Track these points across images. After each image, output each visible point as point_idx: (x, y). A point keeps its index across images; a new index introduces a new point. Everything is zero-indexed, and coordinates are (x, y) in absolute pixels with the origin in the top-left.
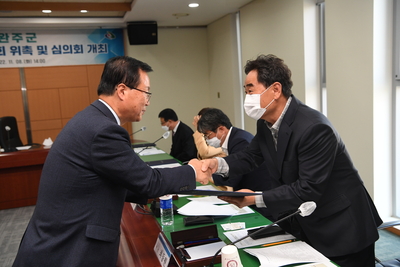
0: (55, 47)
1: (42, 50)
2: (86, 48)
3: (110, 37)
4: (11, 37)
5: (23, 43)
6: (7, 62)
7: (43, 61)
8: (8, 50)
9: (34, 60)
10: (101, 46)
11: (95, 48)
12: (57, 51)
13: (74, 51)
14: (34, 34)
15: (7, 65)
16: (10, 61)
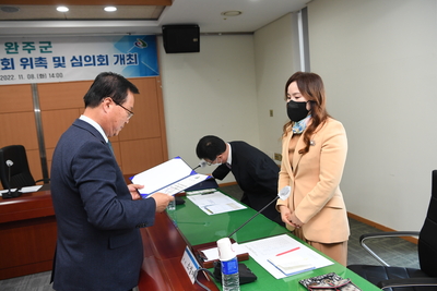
0: (74, 58)
1: (59, 62)
2: (112, 59)
3: (141, 45)
4: (21, 46)
5: (36, 54)
6: (16, 77)
7: (60, 75)
8: (17, 63)
9: (48, 75)
10: (130, 56)
11: (123, 59)
12: (77, 62)
13: (97, 63)
14: (49, 43)
15: (17, 81)
16: (21, 76)
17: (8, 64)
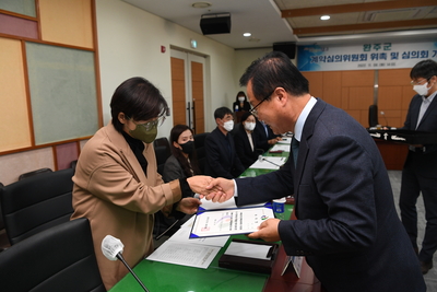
0: (405, 53)
4: (373, 46)
5: (381, 51)
6: (367, 65)
7: (393, 64)
8: (369, 57)
9: (387, 64)
12: (406, 56)
13: (420, 56)
14: (390, 44)
15: (367, 68)
16: (370, 64)
17: (364, 57)
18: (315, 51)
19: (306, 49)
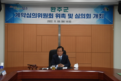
0: (77, 15)
2: (92, 16)
3: (106, 10)
4: (57, 9)
5: (62, 12)
6: (53, 21)
7: (70, 22)
8: (54, 16)
9: (65, 21)
10: (100, 14)
11: (97, 16)
12: (77, 16)
13: (86, 17)
14: (68, 8)
15: (53, 23)
16: (55, 21)
17: (51, 16)
18: (18, 9)
19: (11, 7)
